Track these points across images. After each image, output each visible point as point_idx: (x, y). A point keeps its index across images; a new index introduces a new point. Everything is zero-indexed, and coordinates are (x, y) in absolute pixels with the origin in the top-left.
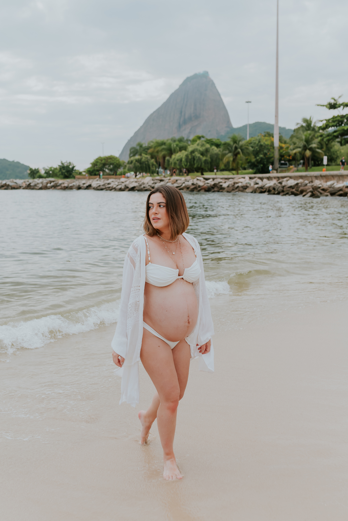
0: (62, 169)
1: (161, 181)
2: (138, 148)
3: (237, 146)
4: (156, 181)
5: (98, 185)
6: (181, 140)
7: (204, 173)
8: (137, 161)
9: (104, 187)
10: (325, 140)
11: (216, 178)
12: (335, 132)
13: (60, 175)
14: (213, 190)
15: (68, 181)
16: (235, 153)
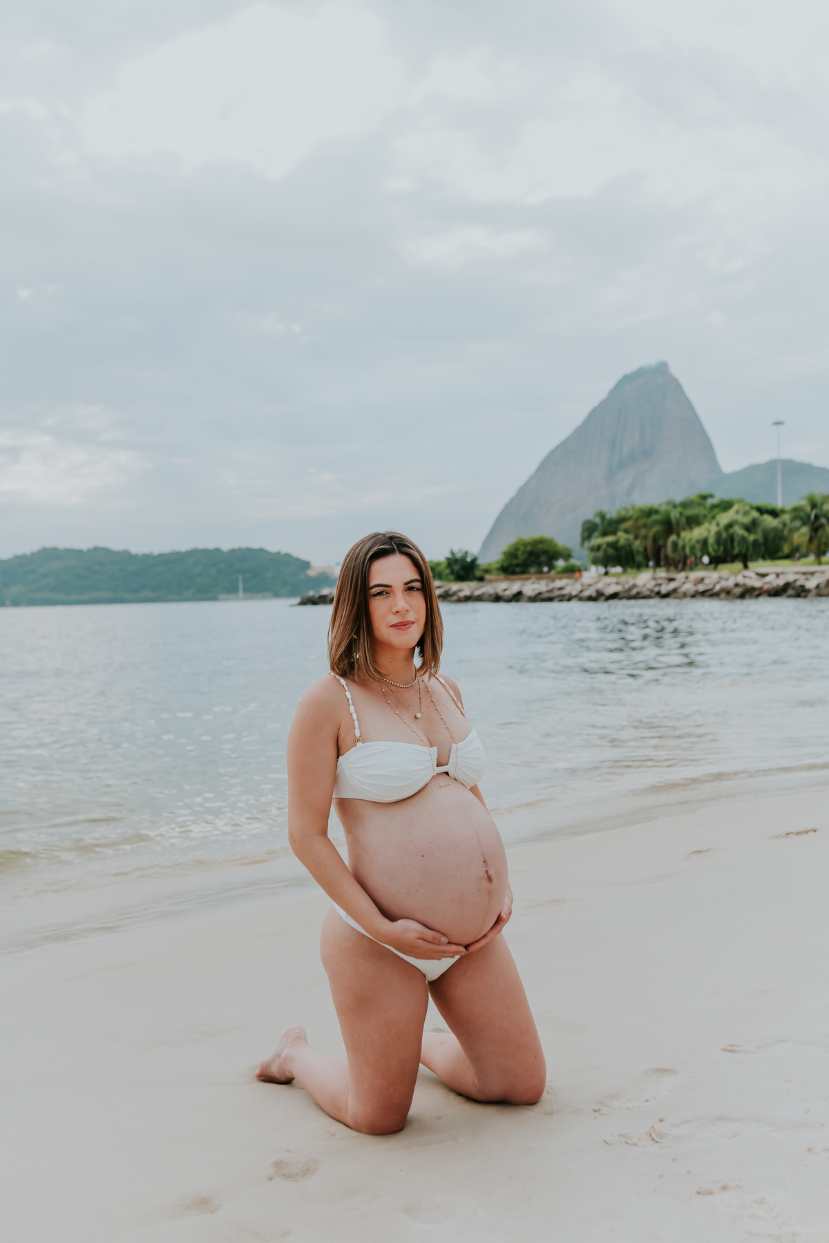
0: (451, 564)
1: (671, 580)
2: (598, 520)
3: (818, 512)
4: (659, 581)
5: (537, 592)
6: (685, 505)
7: (751, 565)
8: (609, 545)
9: (550, 595)
11: (783, 573)
13: (447, 575)
14: (785, 595)
15: (468, 586)
16: (817, 524)
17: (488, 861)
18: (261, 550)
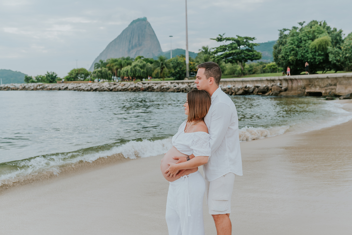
0: (48, 77)
1: (115, 84)
3: (163, 63)
4: (111, 85)
5: (73, 87)
8: (98, 72)
9: (76, 89)
10: (216, 59)
11: (150, 83)
12: (222, 55)
13: (46, 81)
14: (148, 91)
15: (51, 85)
16: (162, 67)
18: (10, 70)
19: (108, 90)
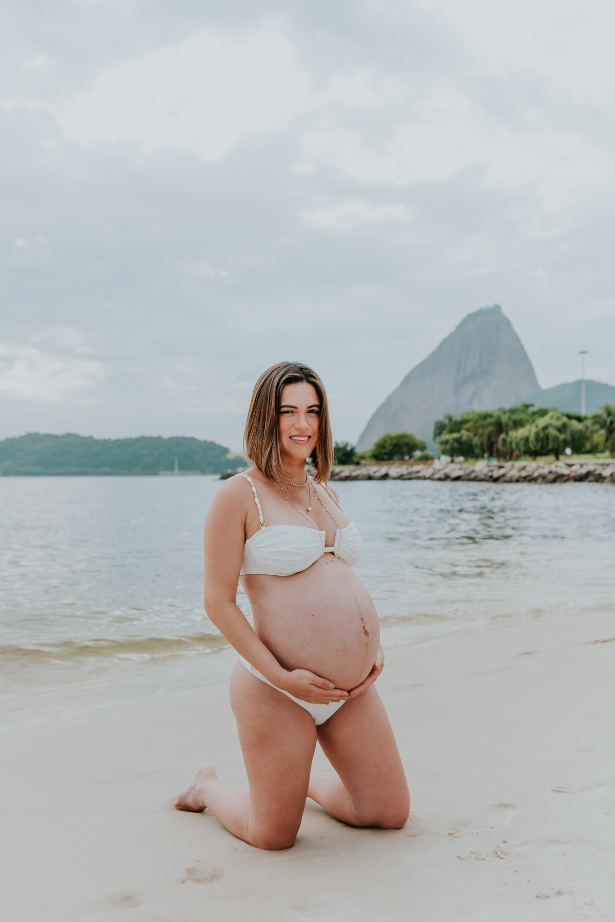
2: (446, 422)
3: (613, 419)
4: (492, 468)
5: (399, 474)
6: (512, 411)
7: (561, 457)
15: (348, 469)
16: (611, 428)
17: (364, 619)
18: (193, 439)
19: (487, 478)
